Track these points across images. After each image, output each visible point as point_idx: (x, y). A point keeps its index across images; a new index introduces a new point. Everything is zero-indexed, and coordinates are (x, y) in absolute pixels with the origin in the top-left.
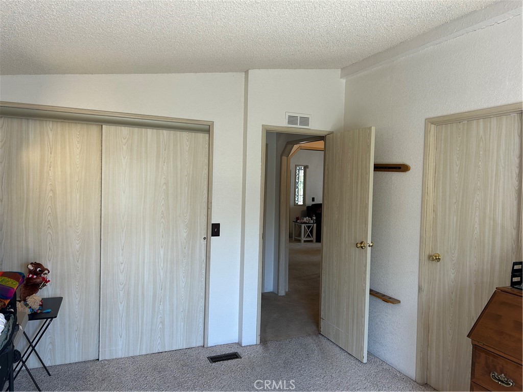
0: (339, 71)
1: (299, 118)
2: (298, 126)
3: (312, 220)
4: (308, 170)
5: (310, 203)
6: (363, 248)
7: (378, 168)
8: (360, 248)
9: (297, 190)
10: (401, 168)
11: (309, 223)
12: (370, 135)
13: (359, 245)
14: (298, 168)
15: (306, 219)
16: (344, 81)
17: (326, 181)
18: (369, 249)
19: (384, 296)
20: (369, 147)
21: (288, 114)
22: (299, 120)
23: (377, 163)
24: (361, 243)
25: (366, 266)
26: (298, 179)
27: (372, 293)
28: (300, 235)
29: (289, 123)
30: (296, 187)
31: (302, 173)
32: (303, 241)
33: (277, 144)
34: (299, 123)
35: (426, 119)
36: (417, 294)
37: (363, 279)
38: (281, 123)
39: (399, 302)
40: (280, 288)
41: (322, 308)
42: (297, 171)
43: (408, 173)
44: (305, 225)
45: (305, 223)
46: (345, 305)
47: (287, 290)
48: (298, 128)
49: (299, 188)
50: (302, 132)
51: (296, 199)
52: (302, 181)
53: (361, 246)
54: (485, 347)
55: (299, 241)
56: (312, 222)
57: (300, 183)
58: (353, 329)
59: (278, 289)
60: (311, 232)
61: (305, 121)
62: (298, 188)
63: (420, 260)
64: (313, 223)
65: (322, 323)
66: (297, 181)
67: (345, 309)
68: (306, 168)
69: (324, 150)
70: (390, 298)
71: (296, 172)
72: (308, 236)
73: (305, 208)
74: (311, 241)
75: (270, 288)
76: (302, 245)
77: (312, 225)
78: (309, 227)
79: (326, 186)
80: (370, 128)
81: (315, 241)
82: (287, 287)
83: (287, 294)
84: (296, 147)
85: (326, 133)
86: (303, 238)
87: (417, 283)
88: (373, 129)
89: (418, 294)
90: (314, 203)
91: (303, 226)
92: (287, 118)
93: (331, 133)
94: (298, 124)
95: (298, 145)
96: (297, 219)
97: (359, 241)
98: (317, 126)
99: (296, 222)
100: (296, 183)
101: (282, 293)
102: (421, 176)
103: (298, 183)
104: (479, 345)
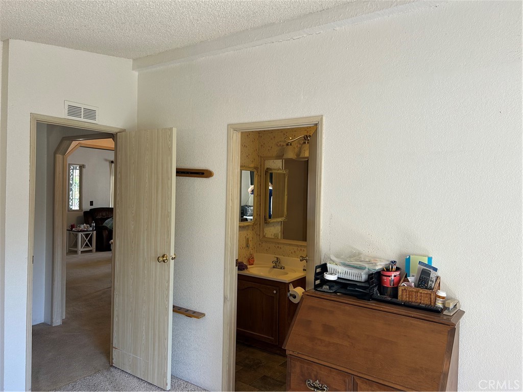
0: (131, 62)
1: (82, 109)
2: (82, 119)
3: (91, 227)
4: (84, 170)
5: (87, 207)
6: (165, 262)
7: (181, 172)
8: (162, 262)
9: (71, 193)
10: (203, 174)
11: (87, 231)
12: (171, 136)
13: (161, 259)
14: (72, 168)
15: (83, 227)
16: (136, 73)
17: (118, 186)
18: (172, 262)
19: (188, 310)
20: (170, 149)
21: (67, 103)
22: (82, 112)
23: (179, 168)
24: (163, 256)
25: (168, 281)
26: (72, 180)
27: (177, 309)
28: (76, 245)
29: (70, 113)
30: (70, 190)
31: (77, 173)
32: (80, 252)
33: (48, 138)
34: (82, 115)
35: (228, 125)
36: (222, 304)
37: (165, 296)
38: (58, 113)
39: (203, 315)
40: (55, 317)
41: (115, 335)
42: (71, 171)
43: (211, 179)
44: (82, 233)
45: (82, 231)
46: (144, 328)
47: (64, 317)
48: (81, 121)
49: (74, 189)
50: (86, 126)
51: (70, 204)
52: (78, 182)
53: (163, 259)
54: (299, 356)
55: (76, 252)
56: (91, 229)
57: (74, 184)
58: (154, 355)
59: (52, 318)
60: (90, 241)
61: (90, 114)
62: (72, 190)
63: (225, 268)
64: (93, 231)
65: (115, 353)
66: (71, 182)
67: (144, 333)
68: (82, 168)
69: (115, 150)
70: (194, 312)
71: (69, 172)
72: (87, 245)
73: (82, 213)
74: (90, 251)
75: (41, 319)
76: (80, 257)
77: (91, 232)
78: (87, 236)
79: (118, 192)
80: (171, 129)
81: (94, 250)
82: (64, 313)
83: (64, 322)
84: (74, 143)
85: (118, 131)
86: (80, 248)
87: (223, 293)
88: (175, 131)
89: (224, 305)
90: (92, 207)
91: (80, 234)
92: (67, 108)
93: (123, 131)
94: (82, 117)
95: (78, 142)
96: (72, 226)
97: (160, 254)
98: (105, 120)
99: (71, 230)
100: (71, 185)
101: (57, 322)
102: (225, 183)
103: (72, 185)
104: (294, 355)
